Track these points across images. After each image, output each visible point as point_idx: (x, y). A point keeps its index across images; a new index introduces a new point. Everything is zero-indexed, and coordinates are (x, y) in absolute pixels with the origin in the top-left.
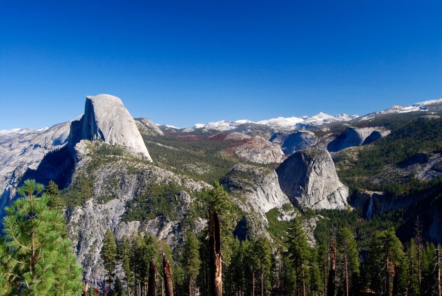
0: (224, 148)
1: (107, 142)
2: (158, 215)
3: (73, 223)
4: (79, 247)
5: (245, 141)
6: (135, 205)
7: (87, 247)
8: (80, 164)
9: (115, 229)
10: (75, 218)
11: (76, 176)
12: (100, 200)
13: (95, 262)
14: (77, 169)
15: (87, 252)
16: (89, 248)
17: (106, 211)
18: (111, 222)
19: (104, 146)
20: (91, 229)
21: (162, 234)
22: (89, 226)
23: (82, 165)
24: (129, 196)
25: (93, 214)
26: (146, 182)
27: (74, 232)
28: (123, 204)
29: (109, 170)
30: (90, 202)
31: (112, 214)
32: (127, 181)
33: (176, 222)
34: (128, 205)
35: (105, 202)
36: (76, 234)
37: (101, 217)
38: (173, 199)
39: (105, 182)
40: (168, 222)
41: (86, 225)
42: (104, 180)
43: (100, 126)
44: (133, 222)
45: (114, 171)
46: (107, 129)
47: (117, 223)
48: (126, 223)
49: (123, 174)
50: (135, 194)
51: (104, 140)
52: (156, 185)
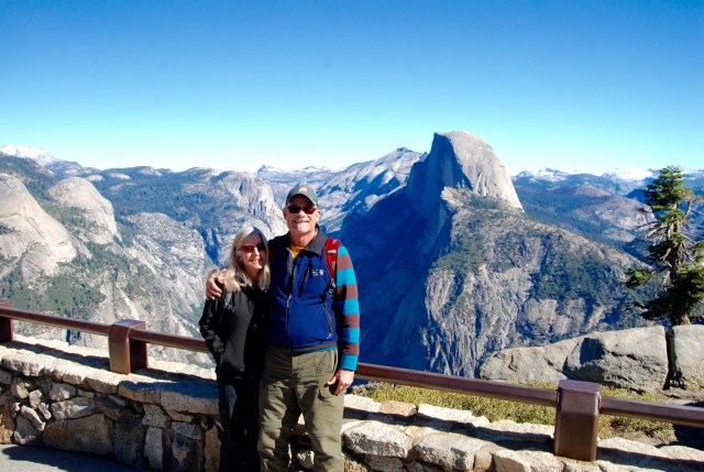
0: (579, 207)
1: (476, 192)
2: (581, 294)
3: (467, 294)
4: (478, 325)
5: (606, 199)
6: (546, 278)
7: (489, 326)
8: (457, 218)
9: (523, 307)
10: (468, 288)
11: (456, 233)
12: (496, 268)
13: (503, 347)
14: (454, 224)
15: (490, 333)
16: (492, 328)
17: (505, 283)
18: (515, 297)
19: (473, 197)
20: (491, 304)
21: (591, 320)
22: (487, 299)
23: (460, 220)
24: (534, 265)
25: (490, 285)
26: (557, 249)
27: (469, 304)
28: (527, 275)
29: (500, 229)
30: (483, 268)
31: (515, 287)
32: (528, 245)
33: (610, 307)
34: (535, 277)
35: (503, 271)
36: (472, 307)
37: (502, 289)
38: (600, 275)
39: (497, 244)
40: (599, 305)
41: (483, 297)
42: (496, 241)
43: (465, 170)
44: (547, 301)
45: (507, 231)
46: (475, 175)
47: (524, 299)
48: (538, 300)
49: (521, 236)
50: (543, 263)
51: (471, 189)
52: (571, 254)
